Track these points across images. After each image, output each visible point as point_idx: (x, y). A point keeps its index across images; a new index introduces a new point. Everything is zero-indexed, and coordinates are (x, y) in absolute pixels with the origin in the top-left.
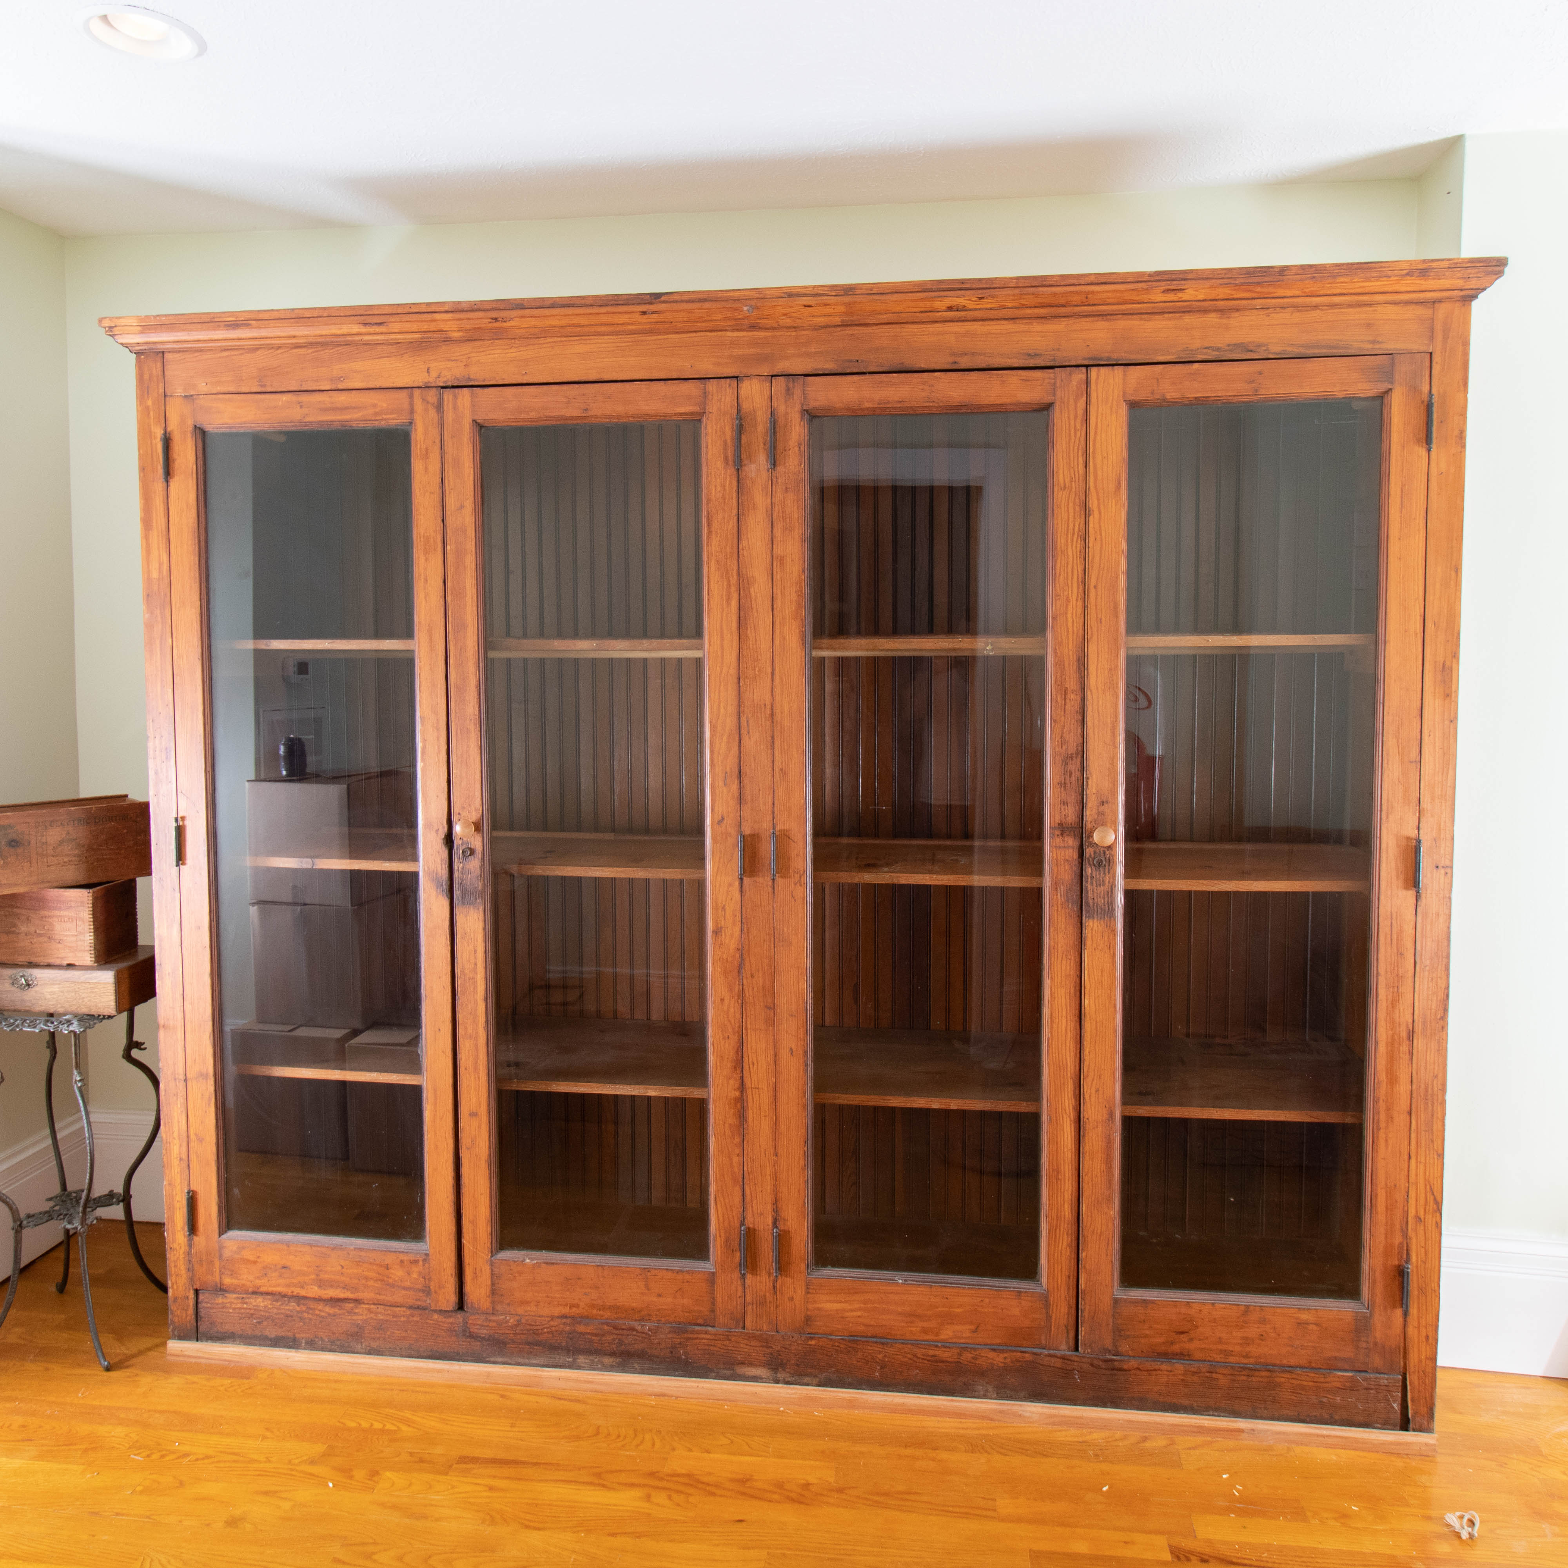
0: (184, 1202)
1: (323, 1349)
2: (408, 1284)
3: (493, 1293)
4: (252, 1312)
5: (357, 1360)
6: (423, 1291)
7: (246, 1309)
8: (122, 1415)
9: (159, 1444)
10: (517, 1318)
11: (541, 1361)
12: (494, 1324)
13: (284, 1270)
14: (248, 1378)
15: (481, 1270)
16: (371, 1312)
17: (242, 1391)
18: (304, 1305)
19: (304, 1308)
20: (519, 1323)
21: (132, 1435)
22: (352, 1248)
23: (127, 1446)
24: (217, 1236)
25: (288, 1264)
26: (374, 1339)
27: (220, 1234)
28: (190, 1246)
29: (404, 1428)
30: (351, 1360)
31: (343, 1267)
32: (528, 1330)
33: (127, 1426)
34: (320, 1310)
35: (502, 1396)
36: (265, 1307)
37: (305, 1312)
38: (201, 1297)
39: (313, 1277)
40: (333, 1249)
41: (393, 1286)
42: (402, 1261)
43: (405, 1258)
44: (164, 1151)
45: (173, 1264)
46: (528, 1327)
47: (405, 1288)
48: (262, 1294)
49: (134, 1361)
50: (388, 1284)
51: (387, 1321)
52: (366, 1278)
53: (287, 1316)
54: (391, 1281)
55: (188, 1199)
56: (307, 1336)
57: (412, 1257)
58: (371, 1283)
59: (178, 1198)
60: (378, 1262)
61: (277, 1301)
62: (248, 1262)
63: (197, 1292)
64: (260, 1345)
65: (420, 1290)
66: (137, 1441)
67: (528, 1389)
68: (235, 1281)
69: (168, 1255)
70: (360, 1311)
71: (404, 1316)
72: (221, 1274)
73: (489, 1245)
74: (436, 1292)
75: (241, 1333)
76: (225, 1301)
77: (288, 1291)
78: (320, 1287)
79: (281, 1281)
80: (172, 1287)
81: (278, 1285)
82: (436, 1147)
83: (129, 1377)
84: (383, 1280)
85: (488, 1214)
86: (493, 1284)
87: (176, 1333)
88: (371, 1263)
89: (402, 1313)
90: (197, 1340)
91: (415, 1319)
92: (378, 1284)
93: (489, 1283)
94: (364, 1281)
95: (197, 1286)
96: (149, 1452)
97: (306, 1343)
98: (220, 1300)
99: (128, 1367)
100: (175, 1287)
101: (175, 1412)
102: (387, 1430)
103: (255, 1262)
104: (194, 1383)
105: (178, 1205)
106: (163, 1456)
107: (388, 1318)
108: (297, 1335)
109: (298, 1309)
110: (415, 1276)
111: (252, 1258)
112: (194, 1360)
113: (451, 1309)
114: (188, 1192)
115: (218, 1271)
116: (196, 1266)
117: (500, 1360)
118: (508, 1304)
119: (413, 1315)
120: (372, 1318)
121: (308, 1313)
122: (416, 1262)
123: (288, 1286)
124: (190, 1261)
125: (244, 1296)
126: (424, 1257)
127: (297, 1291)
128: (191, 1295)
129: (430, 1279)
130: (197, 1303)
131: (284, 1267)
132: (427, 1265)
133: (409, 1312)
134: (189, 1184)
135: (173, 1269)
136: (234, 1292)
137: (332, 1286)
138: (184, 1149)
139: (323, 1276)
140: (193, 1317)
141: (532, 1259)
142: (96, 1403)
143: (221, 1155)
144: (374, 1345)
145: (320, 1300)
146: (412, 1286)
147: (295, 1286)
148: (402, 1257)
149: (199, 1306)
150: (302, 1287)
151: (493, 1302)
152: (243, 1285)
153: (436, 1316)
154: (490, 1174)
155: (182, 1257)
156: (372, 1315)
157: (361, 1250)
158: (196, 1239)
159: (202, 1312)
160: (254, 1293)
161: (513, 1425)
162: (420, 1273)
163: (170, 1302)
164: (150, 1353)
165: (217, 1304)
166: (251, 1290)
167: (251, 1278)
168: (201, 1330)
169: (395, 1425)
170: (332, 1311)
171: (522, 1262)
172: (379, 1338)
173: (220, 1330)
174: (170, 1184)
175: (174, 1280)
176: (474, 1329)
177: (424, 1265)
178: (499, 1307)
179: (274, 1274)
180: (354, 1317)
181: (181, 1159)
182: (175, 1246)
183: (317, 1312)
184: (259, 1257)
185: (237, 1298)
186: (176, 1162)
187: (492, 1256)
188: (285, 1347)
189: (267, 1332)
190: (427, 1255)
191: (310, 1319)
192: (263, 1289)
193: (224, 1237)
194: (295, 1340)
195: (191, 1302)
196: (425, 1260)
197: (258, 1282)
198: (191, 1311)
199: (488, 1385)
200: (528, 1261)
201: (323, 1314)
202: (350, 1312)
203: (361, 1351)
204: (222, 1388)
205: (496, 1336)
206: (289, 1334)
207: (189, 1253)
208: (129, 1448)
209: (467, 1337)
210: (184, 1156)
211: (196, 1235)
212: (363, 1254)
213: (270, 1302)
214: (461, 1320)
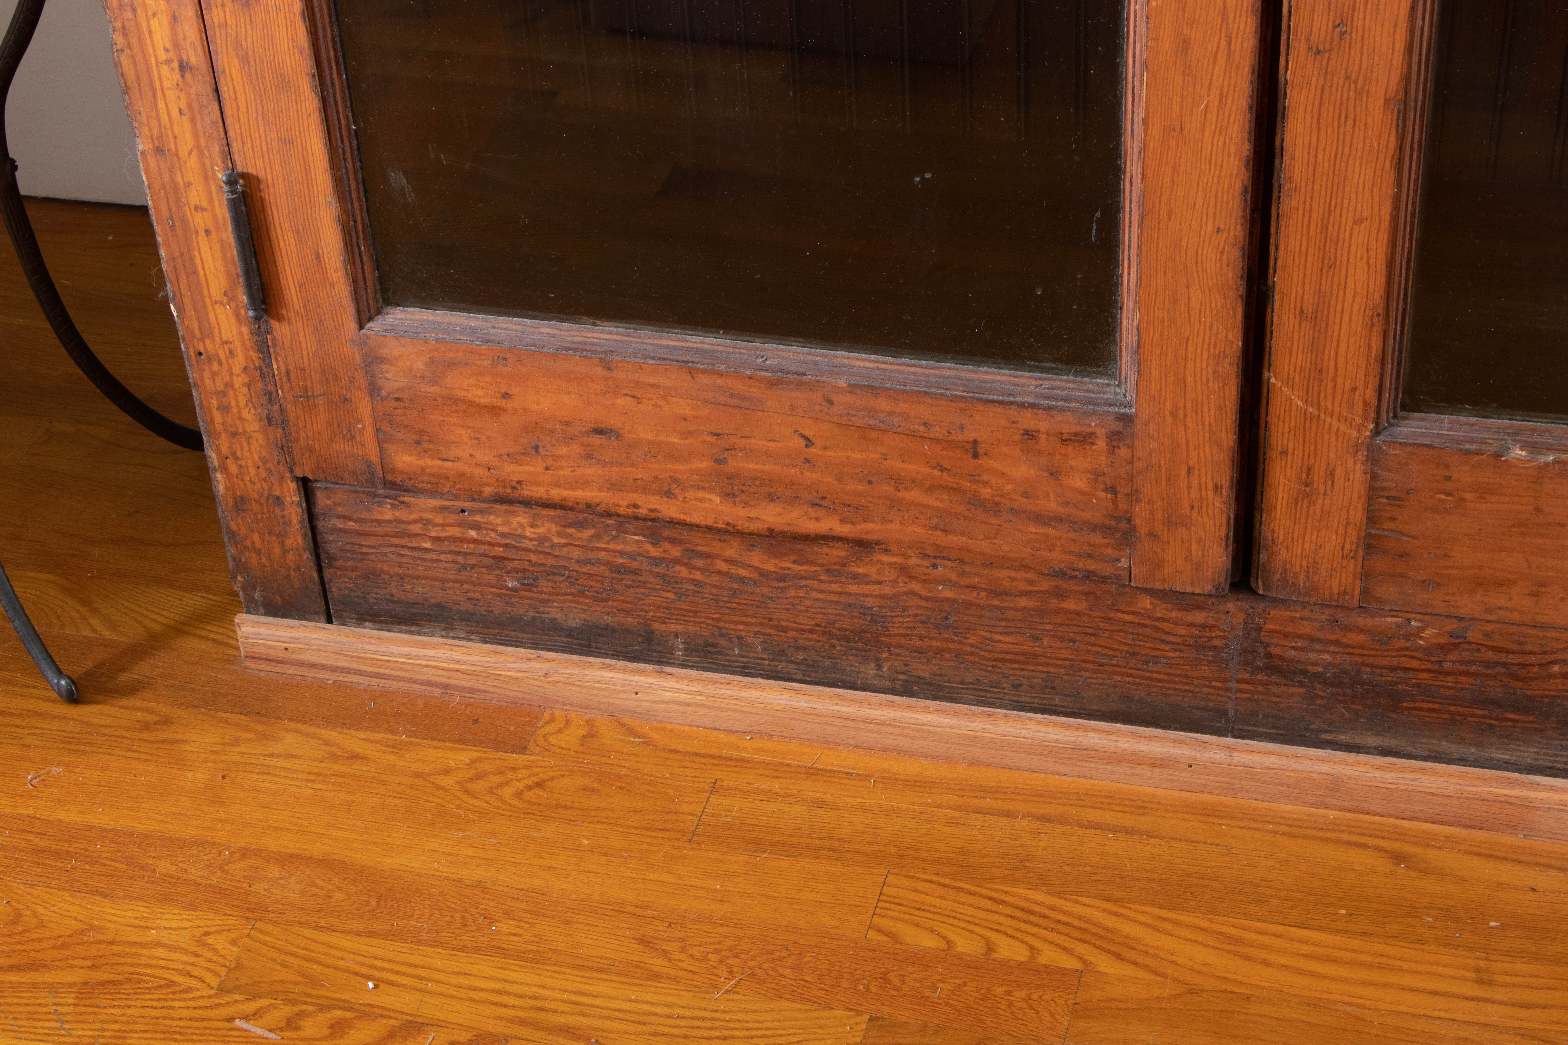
0: (223, 213)
1: (745, 670)
2: (1052, 505)
3: (1369, 548)
4: (499, 551)
5: (868, 712)
6: (1107, 530)
7: (474, 541)
8: (165, 867)
9: (313, 981)
10: (1452, 625)
11: (1528, 754)
12: (1362, 638)
13: (597, 440)
14: (522, 749)
15: (1331, 475)
16: (912, 578)
17: (518, 795)
18: (674, 541)
19: (675, 552)
20: (1456, 642)
21: (219, 942)
22: (842, 383)
23: (214, 982)
24: (351, 324)
25: (614, 421)
26: (920, 651)
27: (363, 319)
28: (264, 349)
29: (1106, 965)
30: (846, 709)
31: (809, 442)
32: (1487, 664)
33: (192, 907)
34: (729, 561)
35: (1397, 858)
36: (542, 539)
37: (676, 562)
38: (322, 500)
39: (704, 465)
40: (773, 384)
41: (995, 508)
42: (1029, 435)
43: (1042, 424)
44: (118, 39)
45: (214, 402)
46: (1491, 656)
47: (1040, 518)
48: (527, 503)
49: (142, 670)
50: (978, 502)
51: (967, 604)
52: (897, 481)
53: (618, 569)
54: (986, 492)
55: (234, 205)
56: (692, 629)
57: (1068, 424)
58: (912, 495)
59: (196, 195)
60: (938, 431)
61: (580, 525)
62: (472, 408)
63: (306, 485)
64: (536, 646)
65: (1094, 528)
66: (239, 966)
67: (1480, 835)
68: (432, 464)
69: (193, 375)
70: (872, 571)
71: (1027, 594)
72: (382, 439)
73: (1371, 395)
74: (1153, 536)
75: (468, 607)
76: (403, 514)
77: (622, 501)
78: (729, 495)
79: (591, 471)
80: (224, 469)
81: (585, 484)
82: (1184, 46)
83: (146, 726)
84: (958, 490)
85: (1378, 294)
86: (1372, 519)
87: (257, 595)
88: (913, 435)
89: (1022, 586)
90: (329, 621)
91: (1070, 605)
92: (940, 501)
93: (1358, 514)
94: (887, 488)
95: (306, 470)
96: (288, 1010)
97: (688, 651)
98: (387, 513)
99: (132, 690)
100: (233, 468)
101: (324, 862)
102: (1049, 970)
103: (495, 411)
104: (354, 757)
105: (199, 221)
106: (338, 1028)
107: (972, 596)
108: (657, 626)
109: (654, 552)
110: (1078, 482)
111: (481, 395)
112: (331, 677)
113: (1209, 588)
114: (231, 182)
115: (370, 431)
116: (292, 412)
117: (1372, 740)
118: (1424, 584)
119: (1062, 595)
120: (912, 593)
121: (691, 567)
122: (1084, 439)
123: (614, 486)
124: (271, 397)
125: (466, 505)
126: (1117, 426)
127: (648, 503)
128: (291, 493)
129: (1133, 496)
130: (311, 516)
131: (599, 431)
132: (1124, 452)
133: (1045, 585)
134: (228, 153)
135: (218, 417)
136: (432, 493)
137: (772, 498)
138: (190, 31)
139: (737, 464)
140: (307, 556)
141: (1535, 448)
142: (70, 815)
143: (329, 54)
144: (923, 669)
145: (730, 532)
146: (1062, 511)
147: (645, 489)
148: (1028, 420)
149: (320, 524)
150: (668, 494)
151: (1366, 575)
152: (461, 475)
153: (1146, 603)
154: (1401, 148)
155: (239, 381)
156: (915, 586)
157: (875, 391)
158: (280, 330)
159: (332, 544)
160: (501, 500)
161: (1483, 979)
162: (1097, 475)
163: (224, 510)
164: (189, 643)
165: (379, 522)
166: (488, 491)
167: (486, 456)
168: (334, 591)
169: (1069, 951)
170: (771, 565)
171: (1497, 456)
172: (940, 651)
173: (399, 595)
174: (159, 150)
175: (225, 450)
176: (1281, 648)
177: (1112, 450)
178: (1386, 591)
179: (563, 450)
180: (853, 588)
181: (183, 67)
182: (210, 346)
183: (723, 566)
184: (506, 396)
185: (444, 509)
186: (169, 76)
187: (1377, 432)
188: (617, 655)
189: (554, 612)
190: (1126, 419)
191: (698, 583)
192: (528, 492)
193: (376, 326)
194: (649, 637)
195: (294, 511)
196: (1114, 438)
197: (512, 471)
198: (297, 538)
199: (1332, 814)
200: (1519, 453)
201: (743, 572)
202: (835, 572)
203: (877, 682)
204: (447, 781)
205: (1366, 674)
206: (630, 621)
207: (264, 372)
208: (222, 990)
209: (1257, 670)
210: (195, 57)
211: (280, 319)
212: (883, 404)
213: (554, 528)
214: (1240, 618)
